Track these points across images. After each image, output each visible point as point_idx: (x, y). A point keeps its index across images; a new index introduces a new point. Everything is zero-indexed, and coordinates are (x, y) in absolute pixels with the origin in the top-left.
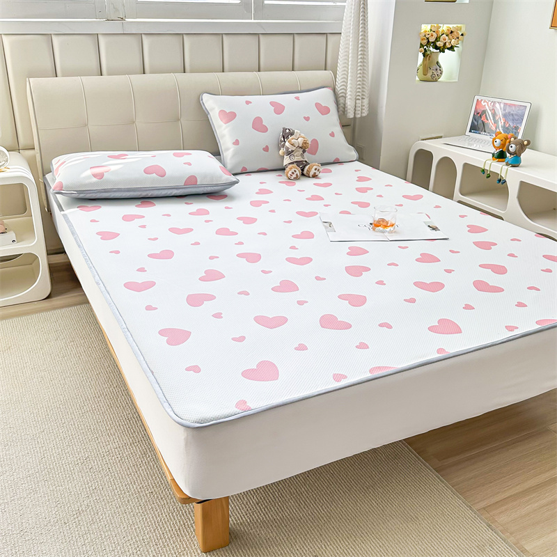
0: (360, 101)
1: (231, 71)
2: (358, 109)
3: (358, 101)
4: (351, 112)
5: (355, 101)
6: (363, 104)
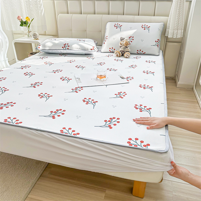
0: (176, 31)
1: (126, 15)
2: (174, 34)
3: (175, 31)
4: (170, 35)
5: (173, 30)
6: (178, 32)
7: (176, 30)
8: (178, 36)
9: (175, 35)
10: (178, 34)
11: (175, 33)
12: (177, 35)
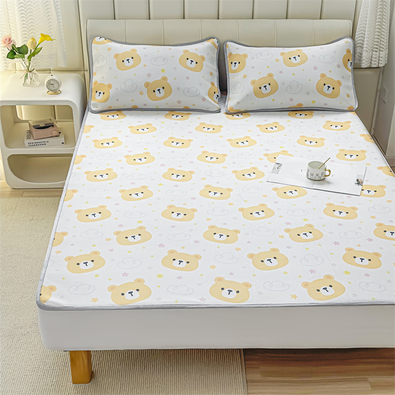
4: (366, 63)
5: (371, 52)
6: (381, 56)
7: (376, 51)
8: (381, 64)
9: (375, 61)
10: (381, 59)
11: (376, 58)
12: (380, 62)
